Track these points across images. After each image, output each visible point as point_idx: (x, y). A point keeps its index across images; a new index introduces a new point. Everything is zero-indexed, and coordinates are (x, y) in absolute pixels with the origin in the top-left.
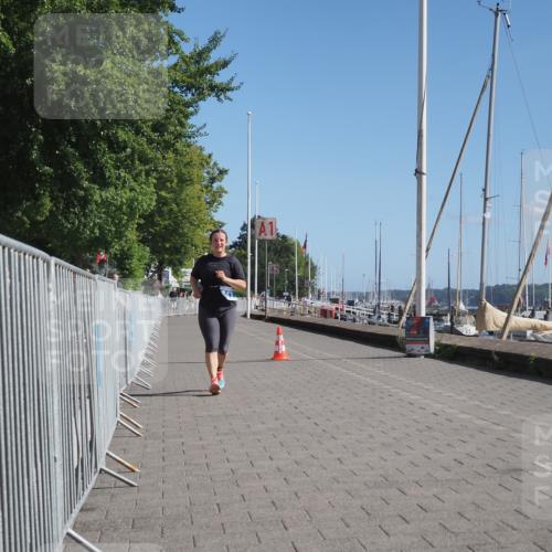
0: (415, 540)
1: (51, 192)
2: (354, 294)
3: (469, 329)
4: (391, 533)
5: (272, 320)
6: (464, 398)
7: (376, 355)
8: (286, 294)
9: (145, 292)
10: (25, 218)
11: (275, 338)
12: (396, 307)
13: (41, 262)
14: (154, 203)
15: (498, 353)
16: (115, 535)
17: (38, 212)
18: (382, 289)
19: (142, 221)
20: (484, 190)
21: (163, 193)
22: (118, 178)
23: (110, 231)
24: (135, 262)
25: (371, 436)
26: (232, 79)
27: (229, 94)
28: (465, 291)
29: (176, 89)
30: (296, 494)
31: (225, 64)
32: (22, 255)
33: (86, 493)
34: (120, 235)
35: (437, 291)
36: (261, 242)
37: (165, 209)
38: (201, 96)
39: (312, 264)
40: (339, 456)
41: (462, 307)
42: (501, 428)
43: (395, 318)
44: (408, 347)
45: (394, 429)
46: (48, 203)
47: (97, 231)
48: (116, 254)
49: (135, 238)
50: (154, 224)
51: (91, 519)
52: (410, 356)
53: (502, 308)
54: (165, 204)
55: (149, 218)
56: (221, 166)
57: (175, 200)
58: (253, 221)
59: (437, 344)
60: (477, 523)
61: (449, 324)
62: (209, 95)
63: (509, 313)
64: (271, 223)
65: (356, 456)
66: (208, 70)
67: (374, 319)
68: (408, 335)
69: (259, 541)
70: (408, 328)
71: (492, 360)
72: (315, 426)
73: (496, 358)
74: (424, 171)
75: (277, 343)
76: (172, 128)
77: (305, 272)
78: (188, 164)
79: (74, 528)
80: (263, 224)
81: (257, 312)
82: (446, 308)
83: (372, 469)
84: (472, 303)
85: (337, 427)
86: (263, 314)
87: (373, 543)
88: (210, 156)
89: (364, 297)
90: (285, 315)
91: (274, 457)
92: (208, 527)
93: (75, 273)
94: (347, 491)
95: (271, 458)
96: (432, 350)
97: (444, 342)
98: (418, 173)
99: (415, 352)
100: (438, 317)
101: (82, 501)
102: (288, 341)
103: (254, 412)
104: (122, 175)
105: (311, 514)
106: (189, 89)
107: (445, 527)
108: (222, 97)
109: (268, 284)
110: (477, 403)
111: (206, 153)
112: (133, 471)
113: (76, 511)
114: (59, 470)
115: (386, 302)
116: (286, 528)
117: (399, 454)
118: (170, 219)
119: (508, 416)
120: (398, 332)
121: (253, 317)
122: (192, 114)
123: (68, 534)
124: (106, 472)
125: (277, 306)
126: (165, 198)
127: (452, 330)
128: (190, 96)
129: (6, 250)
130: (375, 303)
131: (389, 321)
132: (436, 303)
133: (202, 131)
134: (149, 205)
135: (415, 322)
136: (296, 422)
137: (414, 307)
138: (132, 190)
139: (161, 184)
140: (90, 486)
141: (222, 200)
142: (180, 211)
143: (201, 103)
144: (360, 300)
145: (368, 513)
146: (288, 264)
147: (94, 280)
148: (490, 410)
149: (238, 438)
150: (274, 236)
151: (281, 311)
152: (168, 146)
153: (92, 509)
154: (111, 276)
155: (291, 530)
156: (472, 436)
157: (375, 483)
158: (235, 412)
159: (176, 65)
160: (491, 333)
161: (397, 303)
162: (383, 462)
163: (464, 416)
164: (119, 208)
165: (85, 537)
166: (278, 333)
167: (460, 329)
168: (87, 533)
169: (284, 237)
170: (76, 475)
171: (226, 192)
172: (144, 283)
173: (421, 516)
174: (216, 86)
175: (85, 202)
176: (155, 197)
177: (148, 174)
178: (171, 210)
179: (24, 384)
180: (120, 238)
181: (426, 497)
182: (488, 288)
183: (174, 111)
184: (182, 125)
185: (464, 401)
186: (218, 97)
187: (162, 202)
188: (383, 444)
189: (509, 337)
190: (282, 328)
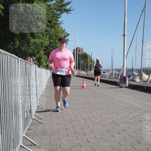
0: (122, 139)
1: (19, 40)
2: (105, 70)
3: (138, 80)
4: (115, 137)
5: (82, 77)
6: (136, 99)
7: (111, 87)
8: (86, 69)
9: (46, 69)
10: (12, 47)
11: (83, 82)
12: (117, 74)
13: (16, 59)
14: (48, 43)
15: (146, 87)
16: (37, 137)
17: (15, 45)
18: (113, 68)
19: (45, 48)
20: (143, 40)
21: (51, 40)
22: (38, 36)
23: (36, 51)
24: (43, 60)
25: (110, 110)
26: (71, 8)
27: (70, 12)
28: (137, 69)
29: (55, 10)
30: (88, 126)
31: (69, 3)
32: (11, 57)
33: (29, 125)
34: (38, 52)
35: (129, 69)
36: (79, 55)
37: (52, 45)
38: (62, 12)
39: (93, 61)
40: (100, 115)
41: (136, 74)
42: (146, 108)
43: (117, 77)
44: (120, 85)
45: (116, 108)
46: (18, 43)
47: (32, 51)
48: (37, 58)
49: (43, 53)
50: (48, 49)
51: (30, 132)
52: (121, 87)
53: (147, 74)
54: (52, 43)
55: (47, 47)
56: (67, 33)
57: (54, 42)
58: (77, 48)
59: (128, 84)
60: (139, 134)
61: (132, 78)
62: (64, 12)
63: (149, 76)
64: (82, 49)
65: (105, 115)
66: (64, 5)
67: (111, 77)
68: (120, 81)
69: (78, 139)
70: (120, 80)
71: (144, 89)
72: (93, 107)
73: (145, 88)
74: (126, 35)
75: (83, 83)
76: (54, 22)
77: (91, 63)
78: (58, 32)
79: (25, 135)
80: (79, 49)
81: (77, 75)
82: (131, 74)
83: (110, 119)
84: (139, 73)
85: (100, 107)
86: (79, 75)
87: (110, 140)
88: (64, 30)
89: (108, 71)
90: (85, 76)
91: (82, 115)
92: (63, 135)
93: (26, 63)
94: (103, 125)
95: (81, 116)
96: (127, 86)
97: (131, 84)
98: (124, 35)
99: (123, 86)
100: (129, 77)
101: (28, 127)
102: (86, 83)
103: (77, 103)
104: (39, 35)
105: (92, 131)
106: (59, 10)
107: (130, 136)
108: (68, 13)
109: (81, 66)
110: (140, 101)
111: (63, 29)
112: (42, 119)
113: (26, 130)
114: (21, 118)
115: (114, 72)
116: (85, 135)
117: (118, 115)
118: (53, 48)
119: (149, 104)
120: (118, 81)
121: (76, 76)
122: (59, 18)
123: (24, 136)
124: (35, 119)
125: (83, 73)
126: (51, 42)
127: (133, 80)
128: (59, 12)
129: (6, 55)
130: (111, 72)
131: (115, 77)
132: (129, 73)
133: (62, 23)
134: (47, 44)
135: (122, 78)
136: (88, 106)
137: (122, 74)
138: (42, 39)
139: (50, 38)
140: (30, 123)
141: (68, 42)
142: (56, 46)
143: (62, 14)
144: (107, 72)
145: (108, 132)
146: (86, 61)
147: (31, 65)
148: (144, 103)
149: (72, 110)
150: (83, 53)
151: (84, 74)
152: (52, 27)
153: (30, 130)
154: (36, 64)
155: (87, 136)
156: (138, 110)
157: (111, 123)
158: (71, 103)
159: (55, 3)
160: (144, 81)
161: (117, 72)
162: (113, 117)
163: (136, 104)
164: (38, 45)
165: (29, 137)
166: (83, 81)
167: (135, 80)
168: (29, 136)
169: (85, 53)
170: (26, 120)
171: (69, 40)
172: (46, 66)
173: (124, 132)
174: (66, 10)
175: (28, 43)
176: (49, 42)
177: (46, 35)
178: (53, 45)
179: (11, 94)
180: (38, 53)
181: (125, 127)
182: (143, 68)
183: (54, 17)
184: (56, 21)
185: (136, 100)
186: (67, 13)
187: (50, 43)
188: (113, 112)
189: (149, 82)
190: (84, 79)
